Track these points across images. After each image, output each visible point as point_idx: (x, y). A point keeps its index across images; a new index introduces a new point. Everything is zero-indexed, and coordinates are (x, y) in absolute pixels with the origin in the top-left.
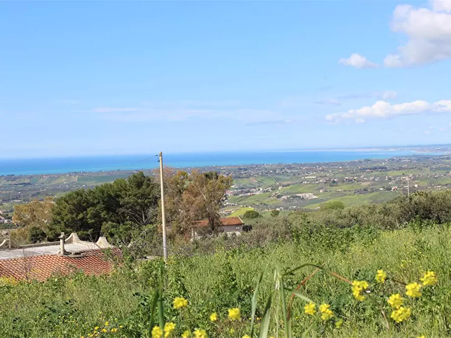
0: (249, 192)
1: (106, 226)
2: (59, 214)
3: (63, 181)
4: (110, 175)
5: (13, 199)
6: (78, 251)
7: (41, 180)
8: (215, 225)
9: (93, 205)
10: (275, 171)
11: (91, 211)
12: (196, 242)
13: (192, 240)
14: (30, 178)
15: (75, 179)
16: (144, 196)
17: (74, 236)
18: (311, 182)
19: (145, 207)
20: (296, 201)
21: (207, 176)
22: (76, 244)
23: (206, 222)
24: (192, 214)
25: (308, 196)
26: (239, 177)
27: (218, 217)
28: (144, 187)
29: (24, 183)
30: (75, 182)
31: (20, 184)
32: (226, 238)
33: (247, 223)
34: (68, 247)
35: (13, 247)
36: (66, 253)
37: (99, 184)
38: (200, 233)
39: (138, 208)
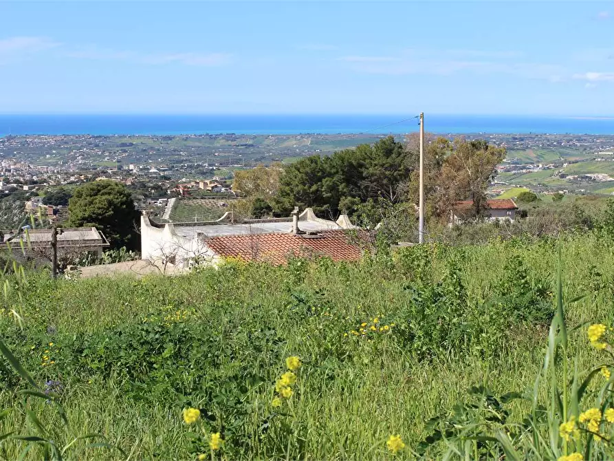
0: (524, 168)
1: (344, 202)
2: (288, 184)
3: (293, 143)
4: (351, 139)
5: (232, 163)
6: (313, 230)
7: (267, 142)
8: (481, 208)
9: (330, 175)
10: (559, 143)
11: (326, 182)
12: (457, 228)
13: (450, 225)
14: (253, 139)
15: (308, 142)
16: (393, 167)
17: (309, 211)
18: (607, 159)
19: (394, 181)
20: (584, 183)
21: (473, 145)
22: (312, 222)
23: (469, 203)
24: (452, 192)
25: (601, 176)
26: (513, 149)
27: (484, 199)
28: (393, 156)
29: (246, 145)
30: (307, 146)
31: (242, 145)
32: (497, 224)
33: (522, 207)
34: (302, 226)
35: (236, 222)
36: (299, 232)
37: (339, 149)
38: (461, 217)
39: (385, 181)
